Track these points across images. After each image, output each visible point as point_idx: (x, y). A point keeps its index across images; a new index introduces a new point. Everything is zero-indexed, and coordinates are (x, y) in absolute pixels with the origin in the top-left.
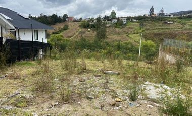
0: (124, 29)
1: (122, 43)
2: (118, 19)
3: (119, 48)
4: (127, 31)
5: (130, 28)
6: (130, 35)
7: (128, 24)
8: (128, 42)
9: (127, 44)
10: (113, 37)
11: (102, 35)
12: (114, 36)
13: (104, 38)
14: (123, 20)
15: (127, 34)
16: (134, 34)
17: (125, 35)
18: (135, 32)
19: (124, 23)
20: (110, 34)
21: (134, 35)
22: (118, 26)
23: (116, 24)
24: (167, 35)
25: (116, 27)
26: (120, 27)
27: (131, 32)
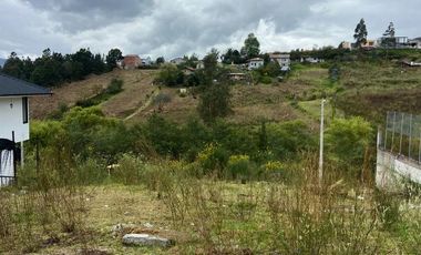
0: (283, 87)
1: (276, 128)
2: (266, 58)
4: (293, 92)
5: (300, 82)
6: (301, 104)
7: (296, 72)
8: (294, 122)
10: (249, 111)
11: (217, 106)
12: (255, 108)
13: (224, 115)
14: (280, 62)
15: (291, 99)
16: (314, 98)
17: (286, 104)
18: (316, 93)
19: (285, 68)
20: (243, 101)
21: (313, 102)
22: (267, 78)
23: (260, 71)
24: (409, 100)
25: (260, 80)
26: (273, 80)
27: (305, 93)
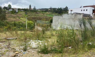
0: (17, 15)
1: (17, 22)
2: (13, 9)
3: (15, 25)
4: (19, 16)
5: (20, 14)
6: (20, 18)
7: (19, 12)
8: (20, 21)
9: (19, 23)
10: (11, 19)
11: (3, 18)
13: (5, 20)
14: (16, 10)
15: (19, 17)
16: (23, 17)
19: (17, 11)
20: (9, 17)
22: (13, 13)
23: (12, 11)
25: (12, 13)
26: (15, 13)
27: (21, 16)
